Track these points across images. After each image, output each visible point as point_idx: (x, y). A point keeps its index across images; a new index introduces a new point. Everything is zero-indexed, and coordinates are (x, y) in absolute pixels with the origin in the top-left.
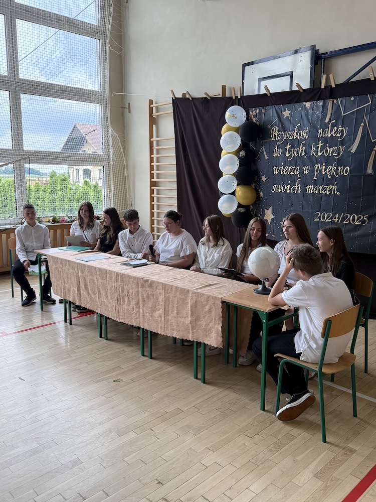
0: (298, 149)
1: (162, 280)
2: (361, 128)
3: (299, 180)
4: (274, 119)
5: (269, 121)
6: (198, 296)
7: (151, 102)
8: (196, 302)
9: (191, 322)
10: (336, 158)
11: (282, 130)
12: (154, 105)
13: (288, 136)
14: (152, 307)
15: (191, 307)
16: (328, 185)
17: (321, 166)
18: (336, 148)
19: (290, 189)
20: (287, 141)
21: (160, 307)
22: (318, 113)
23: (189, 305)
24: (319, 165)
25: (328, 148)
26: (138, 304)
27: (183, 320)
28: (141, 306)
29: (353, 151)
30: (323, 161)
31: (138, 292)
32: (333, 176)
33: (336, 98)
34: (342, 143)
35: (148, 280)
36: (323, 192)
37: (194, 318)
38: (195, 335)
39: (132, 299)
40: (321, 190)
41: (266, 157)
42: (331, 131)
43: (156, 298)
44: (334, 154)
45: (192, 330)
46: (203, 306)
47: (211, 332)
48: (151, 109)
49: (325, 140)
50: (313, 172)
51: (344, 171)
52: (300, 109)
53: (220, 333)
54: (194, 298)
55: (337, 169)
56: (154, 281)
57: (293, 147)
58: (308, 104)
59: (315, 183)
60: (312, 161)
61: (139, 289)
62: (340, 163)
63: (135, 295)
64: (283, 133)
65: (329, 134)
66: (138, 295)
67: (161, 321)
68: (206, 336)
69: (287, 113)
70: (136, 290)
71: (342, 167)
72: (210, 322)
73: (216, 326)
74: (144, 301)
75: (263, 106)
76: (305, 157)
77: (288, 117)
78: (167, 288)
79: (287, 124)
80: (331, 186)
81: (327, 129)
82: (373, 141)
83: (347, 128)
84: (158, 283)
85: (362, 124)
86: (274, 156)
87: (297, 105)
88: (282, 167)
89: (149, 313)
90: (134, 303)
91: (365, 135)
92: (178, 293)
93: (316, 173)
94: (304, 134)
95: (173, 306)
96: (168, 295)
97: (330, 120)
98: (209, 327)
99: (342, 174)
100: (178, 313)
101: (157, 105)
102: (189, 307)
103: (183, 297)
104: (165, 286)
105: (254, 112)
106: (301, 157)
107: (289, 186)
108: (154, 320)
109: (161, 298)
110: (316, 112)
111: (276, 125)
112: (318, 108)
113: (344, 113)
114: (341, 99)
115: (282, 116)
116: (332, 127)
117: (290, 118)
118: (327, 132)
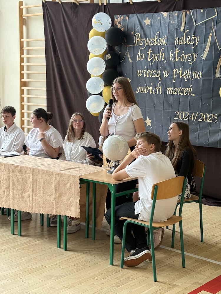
0: (159, 54)
1: (30, 166)
2: (210, 38)
3: (160, 82)
4: (136, 26)
5: (132, 28)
6: (61, 176)
7: (21, 3)
8: (59, 181)
9: (55, 199)
10: (190, 63)
11: (144, 37)
12: (23, 7)
13: (149, 42)
14: (21, 190)
15: (55, 186)
16: (185, 88)
17: (179, 70)
18: (191, 55)
19: (152, 91)
20: (148, 47)
21: (29, 189)
22: (175, 23)
23: (54, 184)
24: (177, 69)
25: (183, 55)
26: (8, 187)
27: (48, 198)
28: (11, 190)
29: (204, 58)
30: (180, 66)
31: (9, 177)
32: (188, 80)
33: (189, 10)
34: (195, 50)
35: (18, 166)
36: (181, 94)
37: (58, 196)
38: (58, 209)
39: (4, 184)
40: (179, 92)
41: (131, 61)
42: (186, 40)
43: (25, 181)
44: (189, 60)
45: (56, 206)
46: (65, 184)
47: (72, 206)
48: (21, 11)
49: (181, 48)
50: (172, 75)
51: (198, 75)
52: (159, 18)
53: (79, 206)
54: (57, 178)
55: (192, 74)
56: (23, 167)
57: (154, 53)
58: (165, 14)
59: (174, 86)
60: (171, 66)
61: (10, 174)
62: (194, 68)
63: (6, 180)
64: (144, 39)
65: (184, 42)
66: (9, 180)
67: (29, 200)
68: (67, 209)
69: (147, 22)
70: (7, 175)
71: (196, 72)
72: (71, 197)
73: (75, 200)
74: (14, 184)
75: (126, 14)
76: (165, 62)
77: (148, 25)
78: (35, 171)
79: (148, 32)
80: (187, 88)
81: (182, 38)
82: (219, 49)
83: (199, 37)
84: (27, 168)
85: (211, 34)
86: (138, 60)
87: (156, 15)
88: (145, 70)
89: (19, 195)
90: (5, 187)
91: (213, 44)
92: (44, 175)
93: (174, 77)
94: (163, 41)
95: (40, 187)
96: (35, 177)
97: (184, 30)
98: (70, 201)
99: (196, 78)
100: (44, 193)
101: (27, 6)
102: (54, 187)
103: (49, 178)
104: (33, 170)
105: (119, 19)
106: (161, 62)
107: (151, 88)
108: (23, 201)
109: (30, 181)
110: (172, 22)
111: (138, 32)
112: (174, 18)
113: (196, 24)
114: (193, 11)
115: (143, 24)
116: (186, 36)
117: (150, 26)
118: (182, 40)
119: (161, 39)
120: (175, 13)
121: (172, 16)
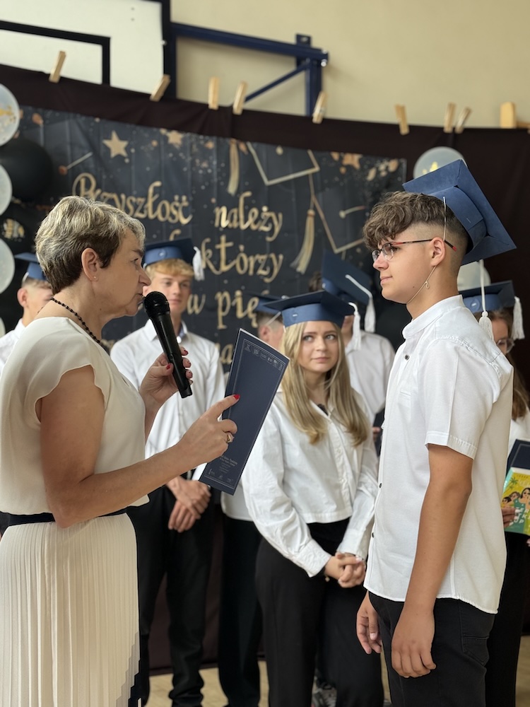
2: (310, 223)
4: (78, 150)
5: (64, 154)
10: (265, 280)
13: (131, 207)
17: (233, 297)
18: (264, 257)
22: (208, 166)
24: (227, 294)
25: (244, 256)
29: (302, 269)
30: (236, 286)
33: (245, 141)
34: (276, 247)
44: (261, 272)
49: (232, 233)
50: (215, 309)
52: (155, 143)
58: (175, 138)
64: (115, 196)
79: (120, 175)
85: (311, 212)
87: (144, 132)
93: (221, 314)
94: (176, 213)
97: (239, 192)
110: (201, 162)
111: (87, 171)
112: (205, 154)
113: (269, 179)
114: (255, 145)
115: (102, 151)
116: (247, 207)
117: (127, 161)
118: (235, 217)
119: (166, 203)
120: (206, 141)
121: (199, 146)
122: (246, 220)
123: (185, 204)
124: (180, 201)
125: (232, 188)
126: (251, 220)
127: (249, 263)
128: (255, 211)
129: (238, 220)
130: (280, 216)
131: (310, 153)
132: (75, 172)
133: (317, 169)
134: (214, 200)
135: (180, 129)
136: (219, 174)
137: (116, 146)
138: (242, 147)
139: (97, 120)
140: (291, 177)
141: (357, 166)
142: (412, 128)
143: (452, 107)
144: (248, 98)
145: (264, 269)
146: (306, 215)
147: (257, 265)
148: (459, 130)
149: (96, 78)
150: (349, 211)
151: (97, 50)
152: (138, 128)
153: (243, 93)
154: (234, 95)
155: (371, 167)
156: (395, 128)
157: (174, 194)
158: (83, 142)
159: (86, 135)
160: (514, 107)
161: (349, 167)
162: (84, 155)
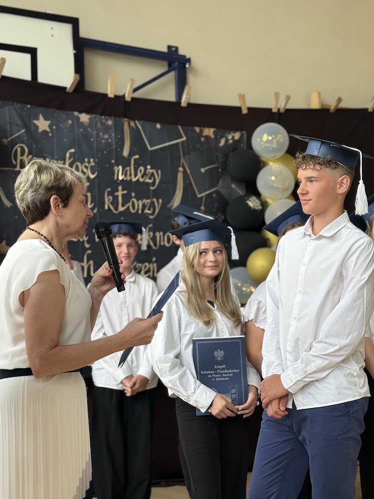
2: (180, 176)
3: (89, 252)
4: (15, 128)
10: (151, 217)
16: (142, 262)
18: (148, 201)
22: (108, 137)
25: (135, 200)
34: (157, 194)
41: (7, 203)
44: (147, 211)
51: (165, 239)
52: (70, 122)
55: (154, 237)
58: (84, 118)
65: (133, 177)
71: (161, 233)
76: (95, 211)
79: (46, 145)
80: (147, 264)
81: (128, 168)
82: (199, 196)
85: (181, 169)
91: (187, 187)
97: (131, 154)
99: (162, 244)
110: (103, 135)
111: (22, 142)
112: (106, 129)
113: (151, 147)
114: (141, 122)
115: (33, 127)
116: (136, 166)
117: (50, 134)
118: (128, 173)
119: (79, 164)
120: (107, 120)
121: (102, 123)
122: (136, 175)
123: (93, 164)
124: (89, 162)
125: (126, 153)
126: (139, 175)
127: (138, 205)
128: (142, 168)
129: (130, 175)
130: (159, 172)
131: (180, 127)
132: (14, 143)
133: (184, 139)
134: (113, 161)
135: (87, 112)
136: (116, 143)
137: (42, 124)
138: (132, 124)
139: (29, 106)
140: (167, 144)
141: (212, 136)
142: (249, 109)
143: (277, 95)
144: (135, 90)
145: (149, 209)
146: (178, 171)
147: (144, 206)
148: (282, 110)
149: (28, 77)
150: (206, 168)
151: (27, 57)
152: (58, 111)
153: (131, 86)
154: (126, 88)
155: (222, 137)
156: (238, 109)
157: (84, 158)
158: (19, 121)
159: (21, 117)
160: (319, 94)
161: (207, 137)
162: (19, 131)
